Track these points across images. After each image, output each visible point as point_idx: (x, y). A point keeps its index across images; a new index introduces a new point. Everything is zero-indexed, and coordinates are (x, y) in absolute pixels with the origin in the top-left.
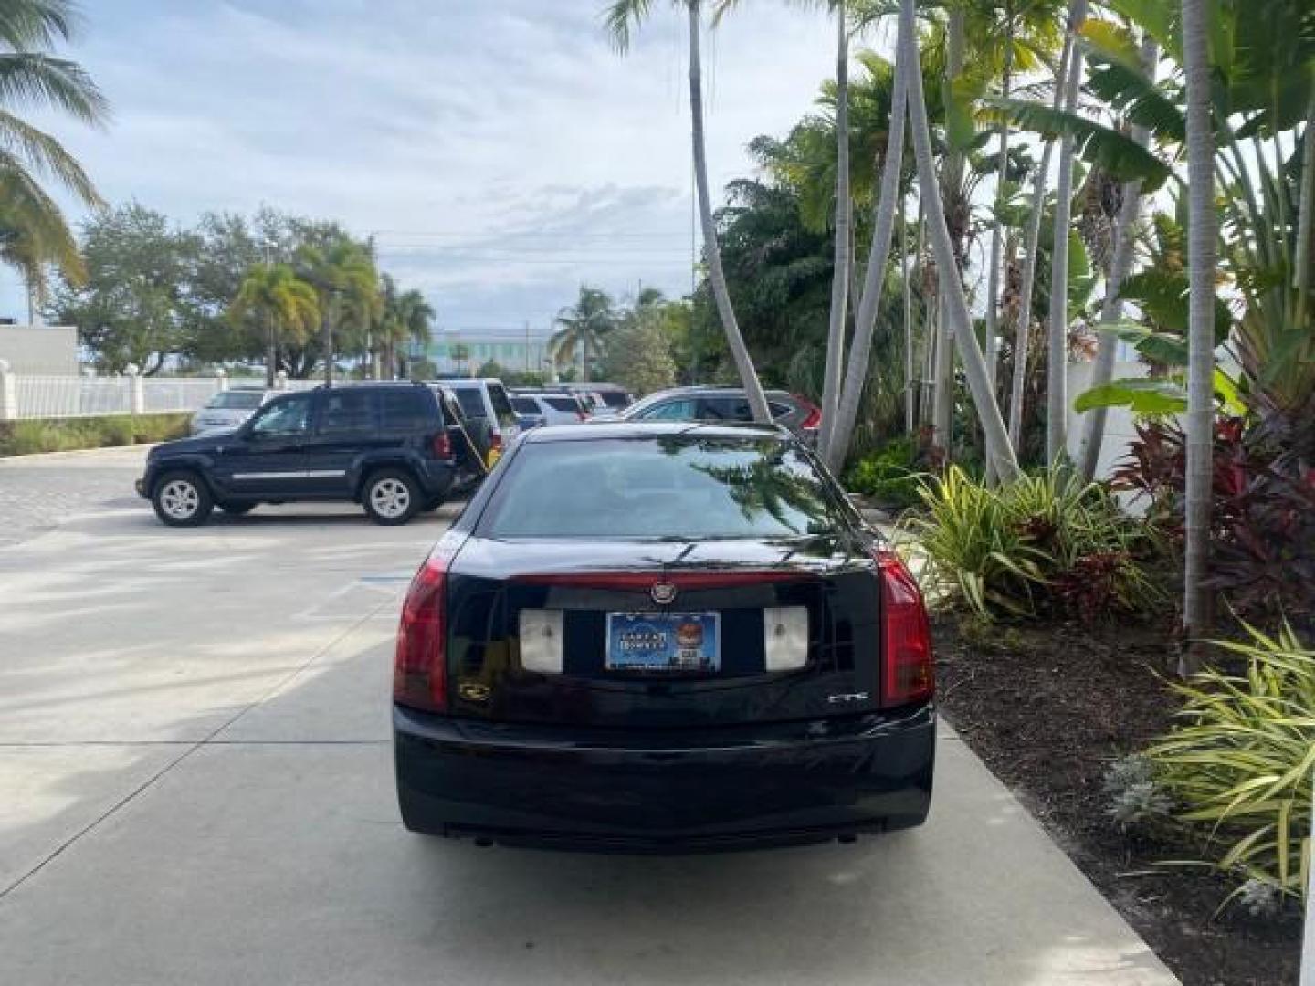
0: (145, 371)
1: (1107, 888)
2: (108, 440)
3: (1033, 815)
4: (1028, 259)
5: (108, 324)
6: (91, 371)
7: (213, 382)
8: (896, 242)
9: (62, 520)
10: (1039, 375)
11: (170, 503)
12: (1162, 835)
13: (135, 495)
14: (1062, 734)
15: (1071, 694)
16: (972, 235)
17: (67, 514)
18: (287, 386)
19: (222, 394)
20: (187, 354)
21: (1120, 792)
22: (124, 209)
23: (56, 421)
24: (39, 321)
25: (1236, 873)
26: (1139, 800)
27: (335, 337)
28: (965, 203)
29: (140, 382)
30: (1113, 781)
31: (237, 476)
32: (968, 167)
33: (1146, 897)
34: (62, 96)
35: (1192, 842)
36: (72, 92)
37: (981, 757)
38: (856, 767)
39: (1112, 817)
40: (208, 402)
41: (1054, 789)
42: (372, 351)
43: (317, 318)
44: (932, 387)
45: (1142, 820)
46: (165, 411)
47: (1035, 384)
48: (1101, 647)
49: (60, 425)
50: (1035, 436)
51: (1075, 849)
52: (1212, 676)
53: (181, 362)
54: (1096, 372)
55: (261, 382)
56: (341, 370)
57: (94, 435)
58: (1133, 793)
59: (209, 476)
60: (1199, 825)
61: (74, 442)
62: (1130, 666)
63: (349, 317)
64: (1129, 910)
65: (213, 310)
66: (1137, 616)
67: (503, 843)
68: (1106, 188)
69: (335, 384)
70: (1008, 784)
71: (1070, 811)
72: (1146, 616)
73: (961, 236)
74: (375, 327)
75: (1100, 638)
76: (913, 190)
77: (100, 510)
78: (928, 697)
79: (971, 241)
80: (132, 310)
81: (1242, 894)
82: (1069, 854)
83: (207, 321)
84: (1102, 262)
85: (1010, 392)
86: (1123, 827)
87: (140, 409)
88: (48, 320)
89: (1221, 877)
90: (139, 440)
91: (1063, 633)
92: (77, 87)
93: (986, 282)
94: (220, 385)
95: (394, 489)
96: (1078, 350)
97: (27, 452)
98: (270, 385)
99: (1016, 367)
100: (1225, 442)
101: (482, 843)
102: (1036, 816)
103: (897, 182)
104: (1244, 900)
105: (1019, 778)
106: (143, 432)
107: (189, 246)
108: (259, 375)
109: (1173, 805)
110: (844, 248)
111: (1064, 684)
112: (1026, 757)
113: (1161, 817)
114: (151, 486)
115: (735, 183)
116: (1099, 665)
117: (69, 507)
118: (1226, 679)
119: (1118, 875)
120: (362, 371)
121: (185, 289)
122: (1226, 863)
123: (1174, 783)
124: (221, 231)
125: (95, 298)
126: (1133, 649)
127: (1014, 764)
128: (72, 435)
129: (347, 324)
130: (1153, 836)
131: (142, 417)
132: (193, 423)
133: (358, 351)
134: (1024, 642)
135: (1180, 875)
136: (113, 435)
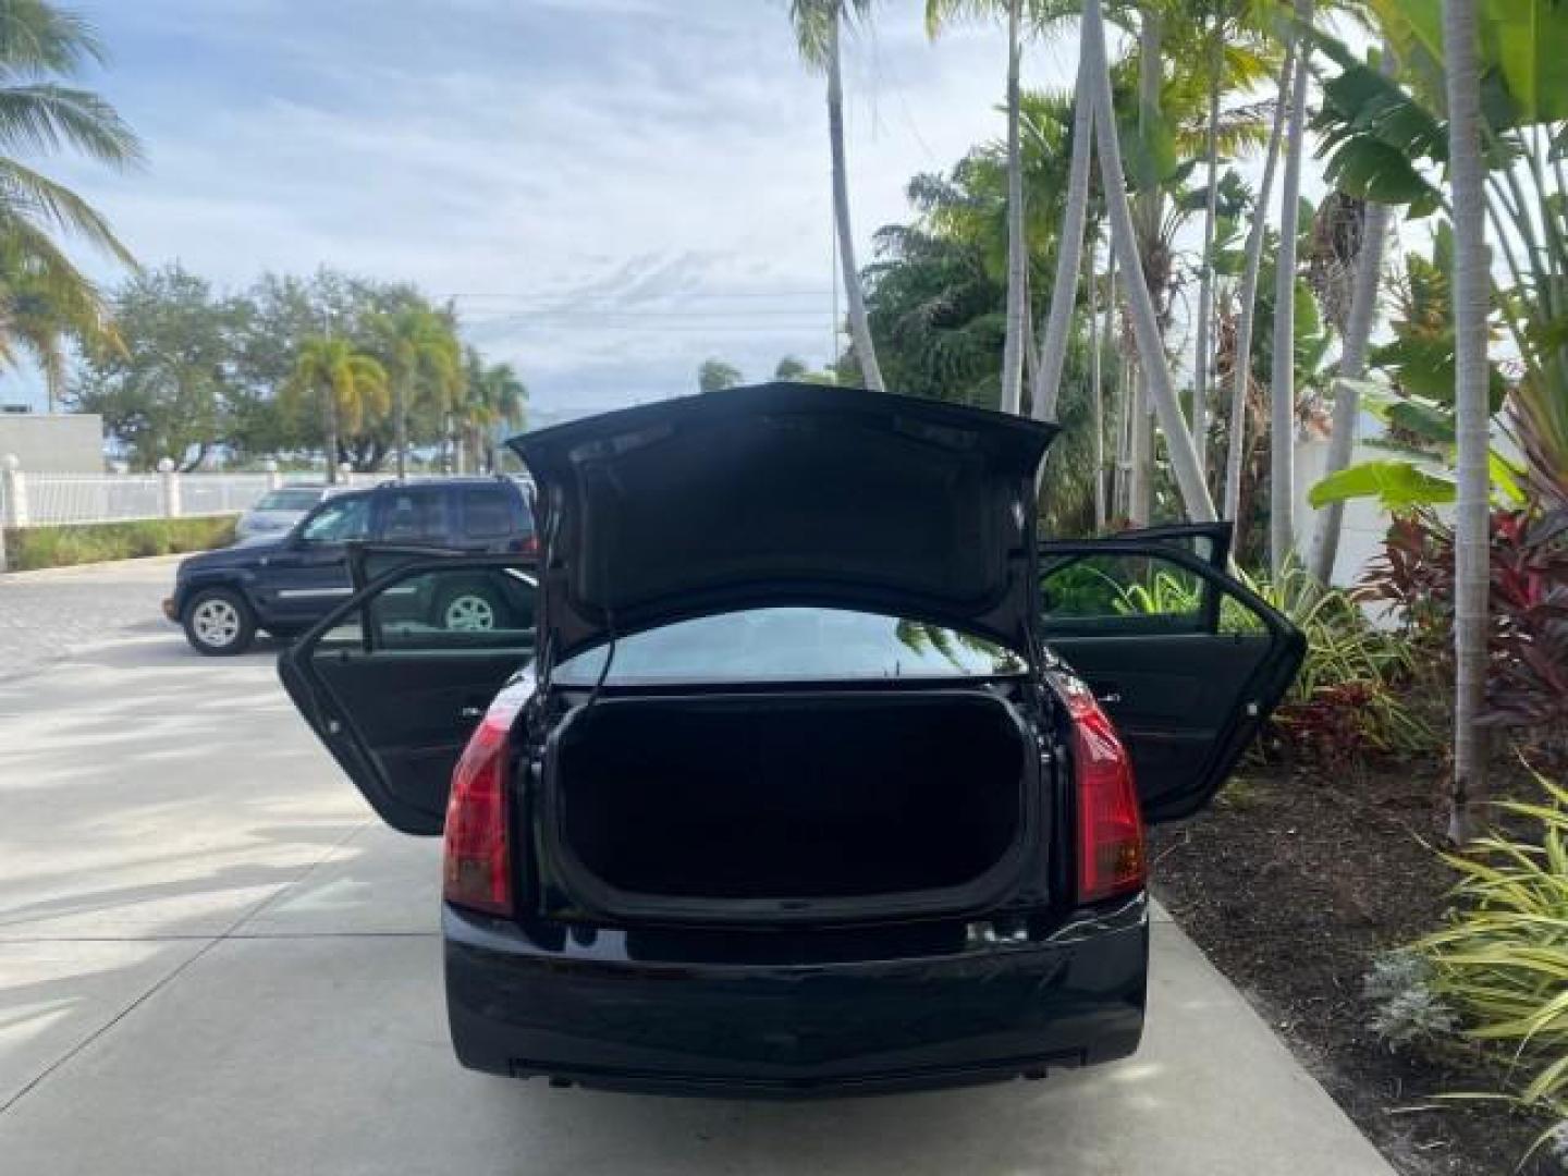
0: (184, 466)
1: (1374, 1130)
2: (138, 550)
3: (1273, 1027)
4: (1245, 313)
5: (141, 412)
6: (122, 467)
7: (264, 478)
8: (1082, 298)
9: (76, 649)
10: (1259, 458)
11: (204, 627)
12: (1442, 1057)
13: (163, 616)
14: (1303, 916)
15: (1315, 863)
16: (1174, 288)
17: (83, 641)
18: (352, 481)
19: (273, 493)
20: (234, 445)
21: (1386, 1000)
22: (163, 274)
23: (74, 528)
24: (59, 408)
25: (1541, 1109)
26: (1411, 1011)
27: (409, 422)
28: (1166, 249)
29: (176, 480)
30: (1375, 985)
31: (285, 594)
32: (1169, 203)
33: (1424, 1143)
34: (84, 135)
35: (1482, 1066)
36: (95, 131)
37: (1203, 948)
38: (1046, 980)
39: (1376, 1033)
40: (256, 503)
41: (1297, 992)
42: (455, 438)
43: (386, 401)
44: (1128, 472)
45: (1416, 1038)
46: (205, 514)
47: (1254, 467)
48: (1349, 800)
49: (80, 533)
50: (1256, 531)
51: (1329, 1075)
52: (1499, 844)
53: (229, 455)
54: (1332, 453)
55: (320, 478)
56: (417, 461)
57: (120, 544)
58: (1403, 1003)
59: (252, 594)
60: (1490, 1044)
61: (96, 553)
62: (1386, 824)
63: (426, 398)
64: (1402, 1158)
65: (265, 391)
66: (1391, 758)
67: (583, 1084)
68: (1340, 227)
69: (410, 479)
70: (1237, 985)
71: (1319, 1021)
72: (1402, 758)
73: (1160, 290)
74: (457, 410)
75: (1347, 789)
76: (1102, 236)
77: (126, 637)
78: (1138, 887)
79: (1173, 294)
80: (171, 394)
81: (1552, 1140)
82: (1323, 1082)
83: (257, 405)
84: (1336, 318)
85: (1224, 477)
86: (1392, 1047)
87: (176, 512)
88: (69, 408)
89: (1521, 1116)
90: (175, 550)
91: (1301, 781)
92: (101, 125)
93: (1193, 344)
94: (271, 482)
95: (474, 608)
96: (1308, 426)
97: (41, 565)
98: (332, 480)
99: (1232, 447)
100: (1506, 542)
101: (558, 1083)
102: (1276, 1028)
103: (1083, 225)
104: (1556, 1149)
105: (1251, 976)
106: (178, 540)
107: (239, 314)
108: (320, 470)
109: (1455, 1018)
110: (1018, 303)
111: (1303, 848)
112: (1261, 949)
113: (1440, 1033)
114: (183, 607)
115: (885, 231)
116: (1347, 825)
117: (86, 632)
118: (1516, 849)
119: (1386, 1110)
120: (441, 463)
121: (230, 368)
122: (1530, 1096)
123: (1455, 989)
124: (278, 297)
125: (127, 381)
126: (1390, 803)
127: (1246, 958)
128: (95, 545)
129: (423, 407)
130: (1431, 1059)
131: (180, 522)
132: (238, 528)
133: (437, 437)
134: (1251, 794)
135: (1469, 1111)
136: (143, 545)
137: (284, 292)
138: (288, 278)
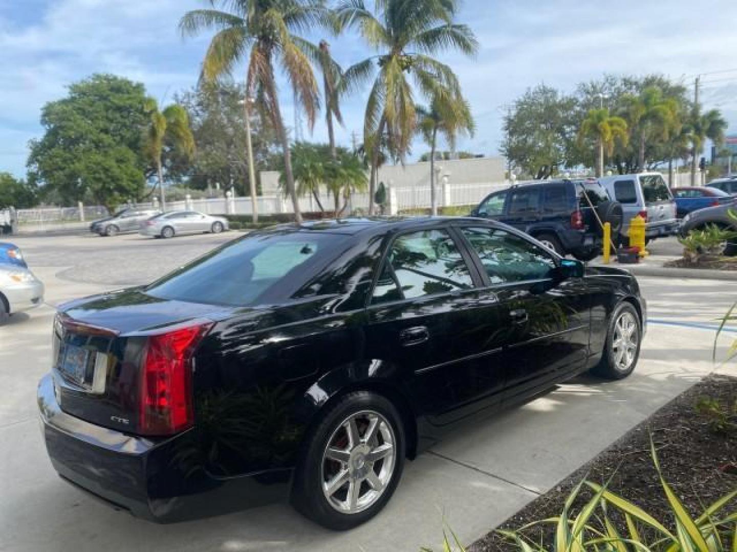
22: (537, 90)
34: (459, 43)
36: (463, 40)
92: (466, 38)
107: (569, 104)
124: (588, 93)
137: (591, 90)
138: (592, 83)
